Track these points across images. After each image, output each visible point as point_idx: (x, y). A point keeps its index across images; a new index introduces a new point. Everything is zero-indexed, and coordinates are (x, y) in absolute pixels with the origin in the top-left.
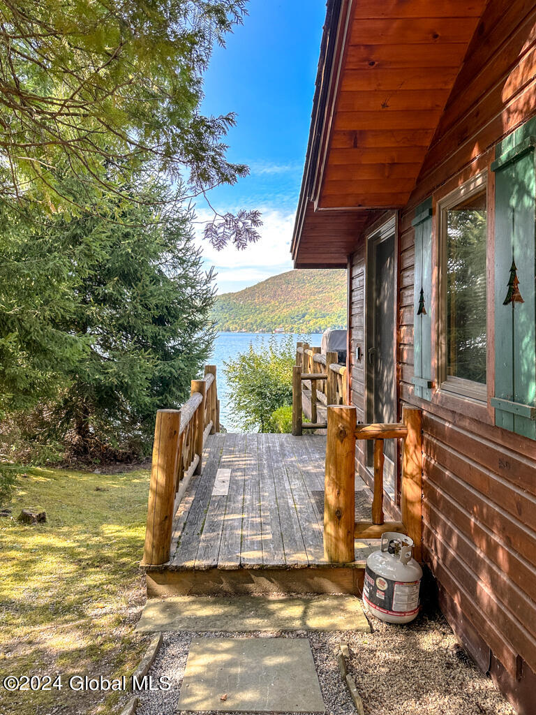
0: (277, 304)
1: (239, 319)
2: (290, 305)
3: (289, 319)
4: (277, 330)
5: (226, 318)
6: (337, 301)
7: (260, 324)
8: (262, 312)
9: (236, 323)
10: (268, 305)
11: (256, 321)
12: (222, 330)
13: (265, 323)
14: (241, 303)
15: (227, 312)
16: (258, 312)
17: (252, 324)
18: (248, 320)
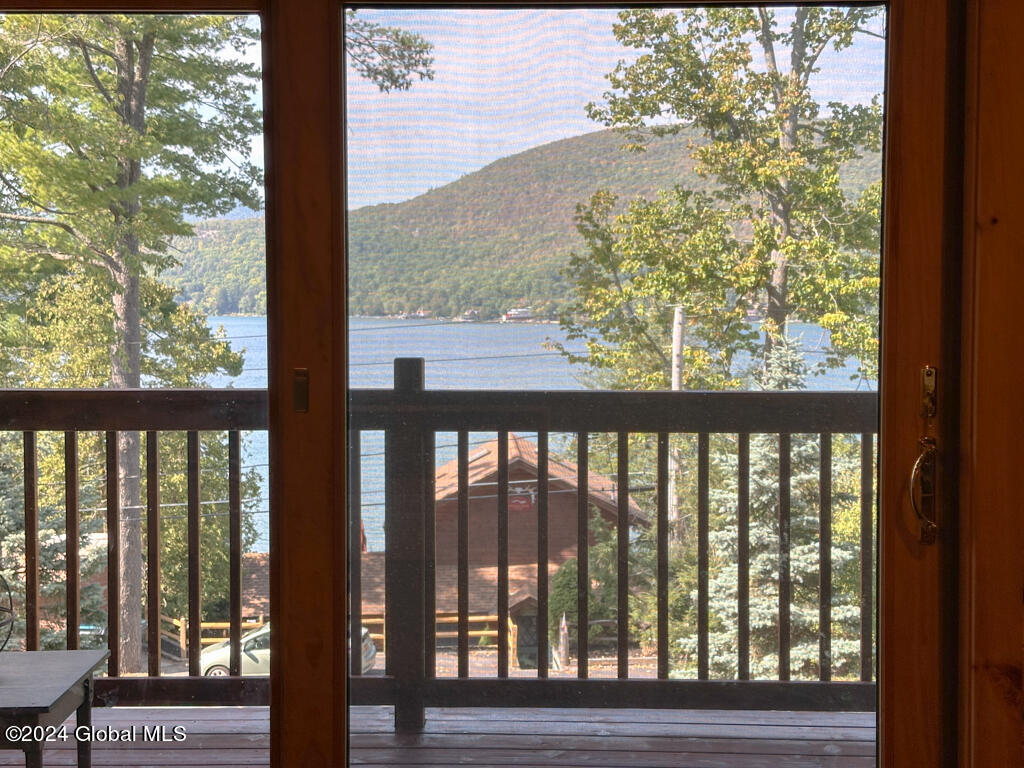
0: (516, 237)
1: (410, 279)
2: (552, 238)
3: (547, 283)
4: (513, 312)
5: (372, 276)
7: (467, 296)
8: (474, 259)
9: (402, 291)
10: (491, 239)
11: (456, 287)
12: (363, 313)
13: (481, 293)
14: (416, 233)
15: (375, 261)
16: (461, 260)
17: (444, 294)
18: (434, 284)
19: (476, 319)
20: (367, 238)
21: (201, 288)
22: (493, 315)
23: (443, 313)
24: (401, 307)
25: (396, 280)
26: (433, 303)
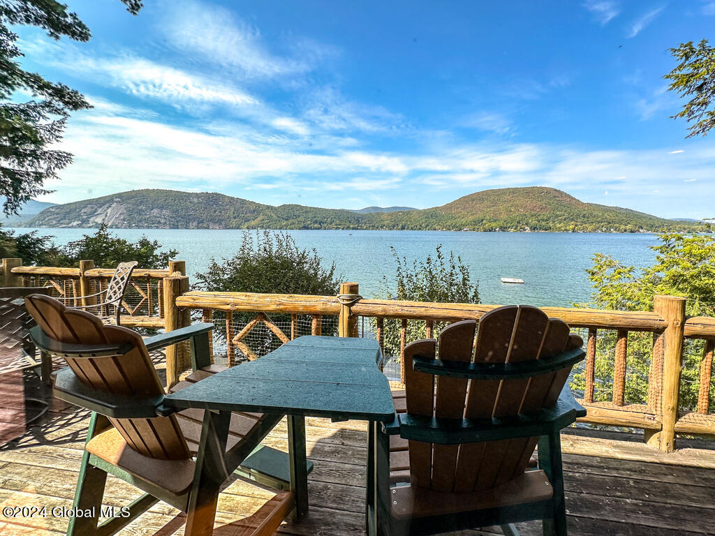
0: (466, 213)
1: (442, 223)
3: (473, 223)
4: (465, 229)
6: (504, 211)
7: (454, 226)
8: (456, 218)
10: (460, 214)
11: (452, 224)
13: (457, 225)
14: (443, 213)
15: (435, 219)
20: (433, 214)
21: (398, 225)
22: (460, 230)
23: (449, 229)
24: (440, 229)
26: (447, 227)
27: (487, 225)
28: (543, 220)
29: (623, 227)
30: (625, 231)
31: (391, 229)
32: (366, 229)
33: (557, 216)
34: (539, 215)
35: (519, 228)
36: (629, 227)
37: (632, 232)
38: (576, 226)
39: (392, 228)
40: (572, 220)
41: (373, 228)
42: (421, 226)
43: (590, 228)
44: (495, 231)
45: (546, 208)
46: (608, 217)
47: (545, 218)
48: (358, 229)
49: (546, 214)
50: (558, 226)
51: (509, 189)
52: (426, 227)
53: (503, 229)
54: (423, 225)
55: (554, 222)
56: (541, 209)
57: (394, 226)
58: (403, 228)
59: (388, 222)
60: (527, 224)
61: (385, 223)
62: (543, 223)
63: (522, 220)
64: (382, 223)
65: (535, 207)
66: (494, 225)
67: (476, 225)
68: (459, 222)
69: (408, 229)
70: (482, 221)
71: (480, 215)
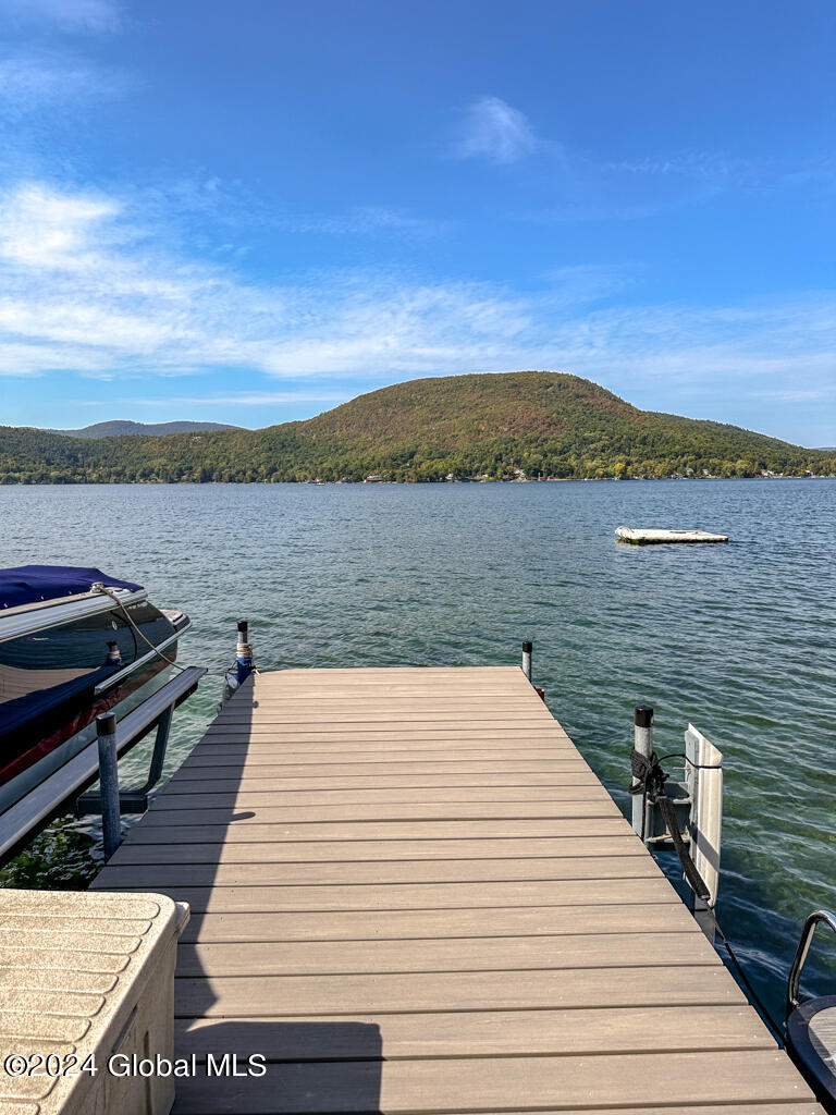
0: (370, 438)
1: (311, 462)
2: (390, 439)
3: (389, 461)
4: (370, 478)
5: (289, 461)
6: (463, 432)
7: (343, 470)
8: (347, 451)
9: (306, 469)
10: (356, 440)
11: (337, 465)
13: (351, 467)
14: (314, 437)
15: (291, 452)
16: (340, 451)
17: (330, 469)
18: (325, 465)
19: (348, 481)
20: (286, 440)
21: (191, 468)
22: (359, 479)
23: (330, 479)
24: (306, 478)
25: (303, 463)
26: (324, 475)
27: (424, 466)
28: (554, 452)
29: (727, 464)
30: (734, 473)
31: (172, 482)
32: (100, 481)
33: (586, 441)
34: (545, 440)
35: (499, 472)
36: (740, 464)
37: (747, 475)
38: (628, 464)
39: (174, 477)
40: (620, 450)
41: (121, 477)
42: (255, 471)
43: (660, 468)
44: (444, 480)
45: (560, 421)
46: (695, 442)
47: (559, 446)
48: (75, 483)
49: (559, 438)
50: (589, 464)
51: (471, 376)
52: (269, 474)
53: (464, 475)
54: (262, 469)
55: (579, 455)
56: (550, 425)
57: (181, 473)
58: (206, 478)
59: (163, 461)
60: (518, 462)
61: (156, 464)
62: (556, 459)
63: (508, 451)
64: (147, 464)
65: (535, 419)
66: (440, 465)
67: (400, 468)
68: (354, 459)
69: (220, 479)
70: (412, 455)
71: (405, 443)
